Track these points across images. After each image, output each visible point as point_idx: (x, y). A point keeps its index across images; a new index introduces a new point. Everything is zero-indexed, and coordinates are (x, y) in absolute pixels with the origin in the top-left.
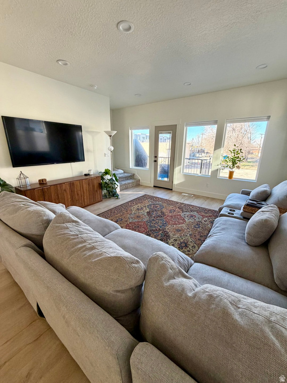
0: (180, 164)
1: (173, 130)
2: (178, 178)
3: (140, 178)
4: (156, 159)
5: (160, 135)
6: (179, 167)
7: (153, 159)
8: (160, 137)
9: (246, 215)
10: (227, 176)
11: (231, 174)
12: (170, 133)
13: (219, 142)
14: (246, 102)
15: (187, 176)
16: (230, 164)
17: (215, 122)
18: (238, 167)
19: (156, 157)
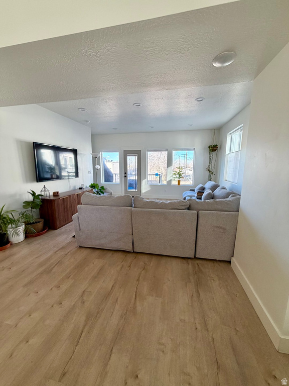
0: (145, 178)
1: (138, 154)
2: (145, 188)
3: (112, 191)
4: (126, 175)
5: (128, 157)
6: (145, 180)
7: (123, 175)
8: (128, 159)
9: (199, 197)
10: (177, 183)
11: (179, 182)
12: (135, 156)
13: (169, 163)
14: (182, 140)
15: (152, 186)
16: (178, 176)
17: (166, 150)
18: (183, 177)
19: (126, 173)
